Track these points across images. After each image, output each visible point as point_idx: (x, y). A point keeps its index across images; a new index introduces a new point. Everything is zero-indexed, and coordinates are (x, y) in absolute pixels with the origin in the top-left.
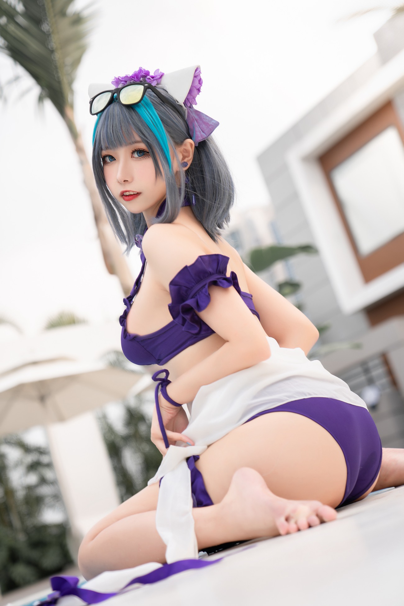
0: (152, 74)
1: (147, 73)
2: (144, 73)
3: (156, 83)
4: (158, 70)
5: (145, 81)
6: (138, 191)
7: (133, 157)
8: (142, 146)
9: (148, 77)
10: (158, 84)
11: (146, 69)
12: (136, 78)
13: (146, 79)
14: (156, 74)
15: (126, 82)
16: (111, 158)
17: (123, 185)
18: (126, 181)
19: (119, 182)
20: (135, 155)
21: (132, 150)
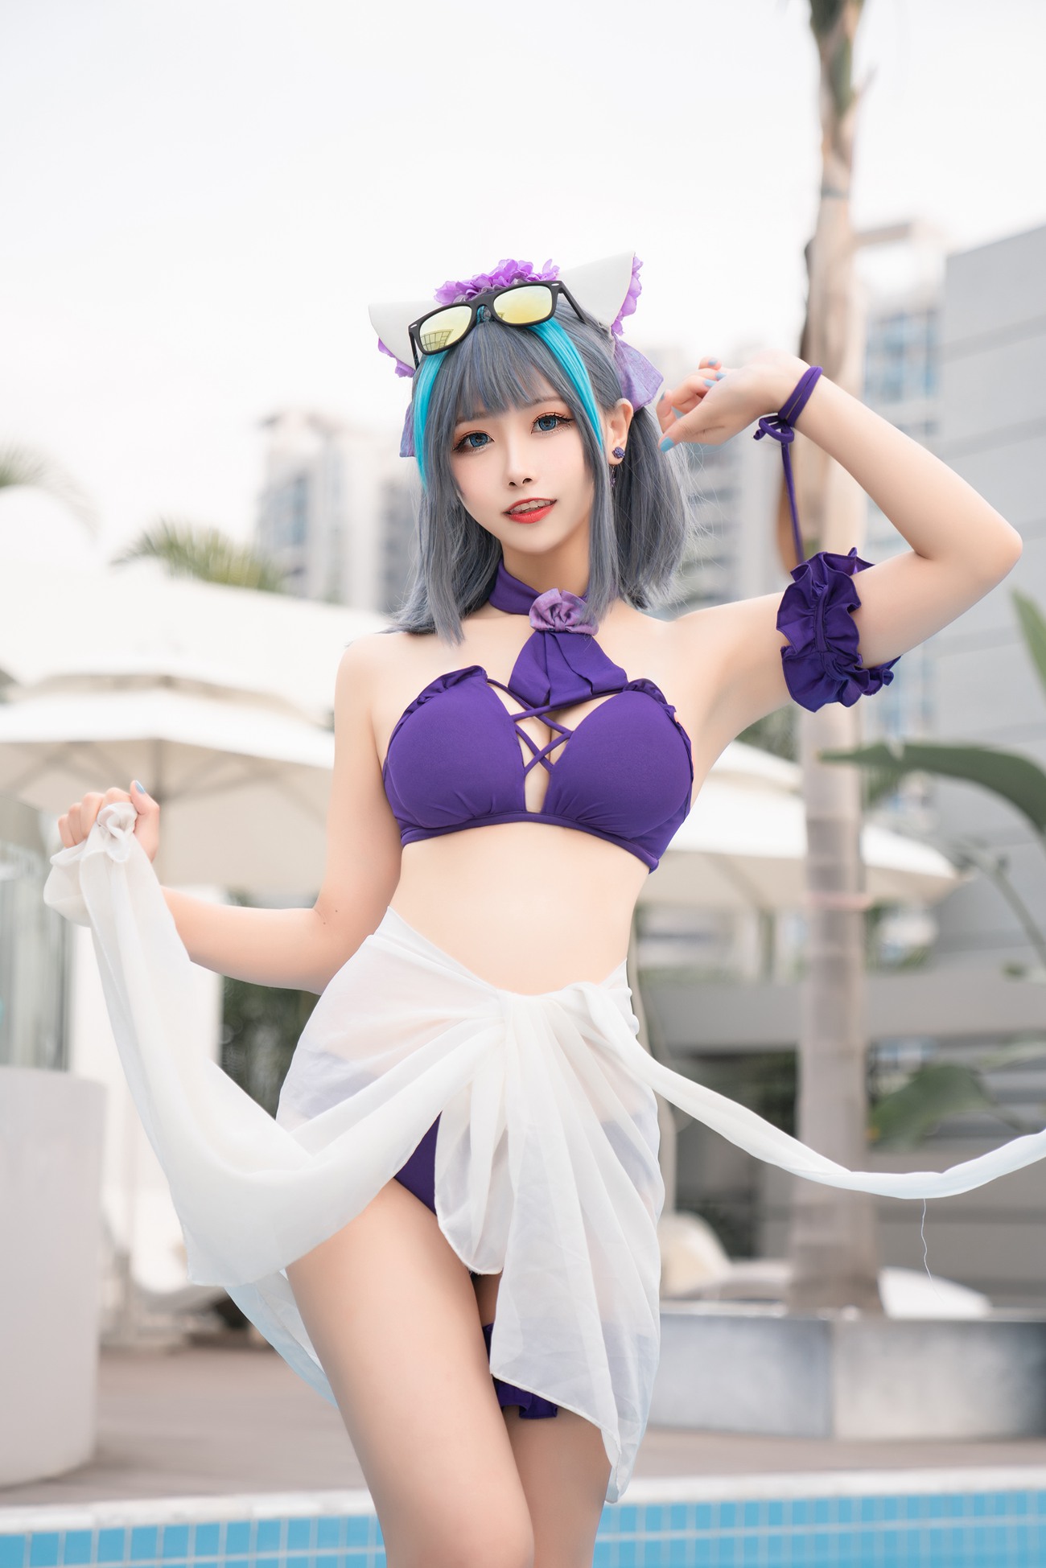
1: (529, 268)
4: (551, 260)
6: (549, 496)
7: (532, 434)
8: (558, 408)
11: (527, 259)
14: (546, 271)
16: (480, 438)
17: (521, 488)
18: (528, 480)
19: (512, 484)
20: (538, 428)
21: (534, 418)
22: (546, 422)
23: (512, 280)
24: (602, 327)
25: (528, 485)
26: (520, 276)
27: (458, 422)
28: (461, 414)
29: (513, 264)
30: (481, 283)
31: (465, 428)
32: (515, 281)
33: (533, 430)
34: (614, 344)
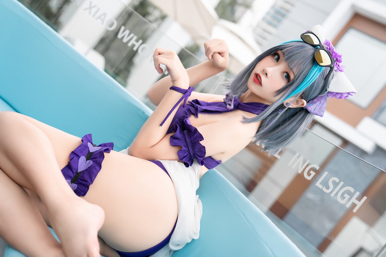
0: (340, 64)
1: (340, 61)
2: (340, 59)
3: (336, 69)
5: (335, 62)
7: (283, 73)
9: (338, 63)
10: (335, 70)
12: (334, 55)
13: (336, 62)
14: (341, 67)
15: (330, 49)
16: (278, 59)
17: (264, 73)
18: (267, 75)
19: (264, 70)
20: (285, 74)
21: (287, 71)
22: (288, 77)
23: (335, 58)
24: (327, 88)
25: (266, 75)
26: (337, 60)
29: (340, 56)
30: (331, 49)
31: (280, 52)
32: (335, 59)
33: (283, 72)
34: (324, 95)
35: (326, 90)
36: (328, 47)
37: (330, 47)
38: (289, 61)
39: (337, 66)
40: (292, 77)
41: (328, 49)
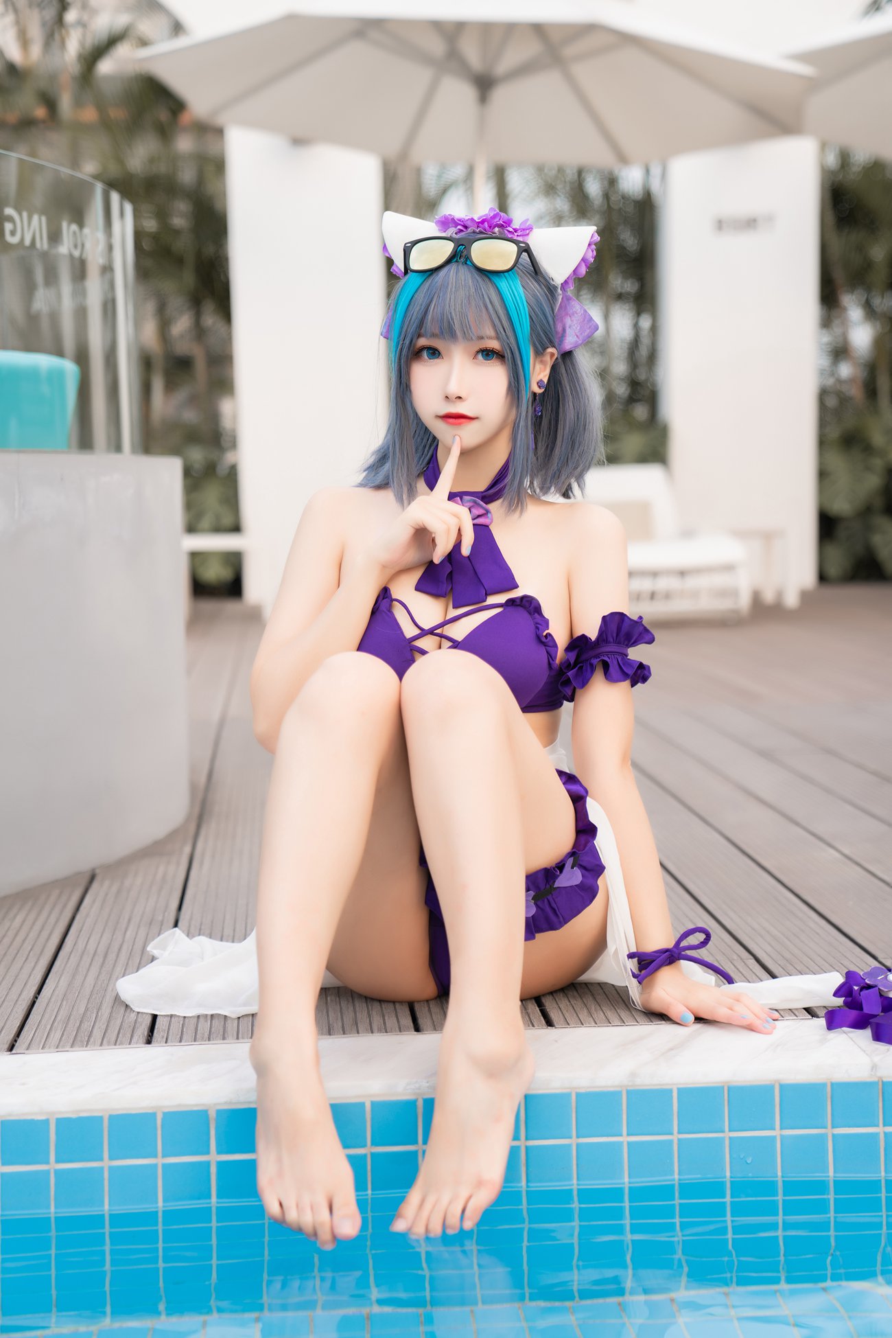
4: (526, 220)
7: (476, 359)
12: (488, 226)
16: (434, 353)
17: (453, 402)
18: (460, 398)
19: (447, 397)
20: (480, 356)
21: (477, 349)
22: (488, 353)
23: (494, 227)
24: (554, 283)
25: (458, 400)
26: (501, 226)
27: (419, 336)
28: (423, 331)
30: (469, 224)
31: (422, 342)
32: (496, 230)
33: (475, 357)
34: (560, 297)
35: (555, 288)
36: (459, 227)
37: (462, 223)
38: (459, 333)
39: (516, 234)
40: (494, 344)
41: (461, 231)
